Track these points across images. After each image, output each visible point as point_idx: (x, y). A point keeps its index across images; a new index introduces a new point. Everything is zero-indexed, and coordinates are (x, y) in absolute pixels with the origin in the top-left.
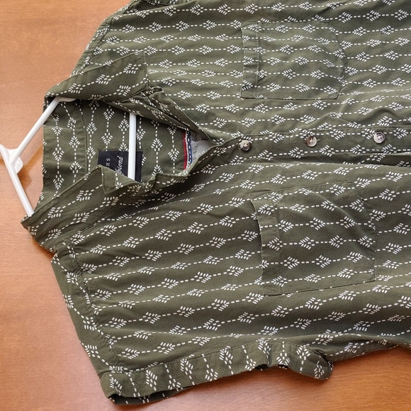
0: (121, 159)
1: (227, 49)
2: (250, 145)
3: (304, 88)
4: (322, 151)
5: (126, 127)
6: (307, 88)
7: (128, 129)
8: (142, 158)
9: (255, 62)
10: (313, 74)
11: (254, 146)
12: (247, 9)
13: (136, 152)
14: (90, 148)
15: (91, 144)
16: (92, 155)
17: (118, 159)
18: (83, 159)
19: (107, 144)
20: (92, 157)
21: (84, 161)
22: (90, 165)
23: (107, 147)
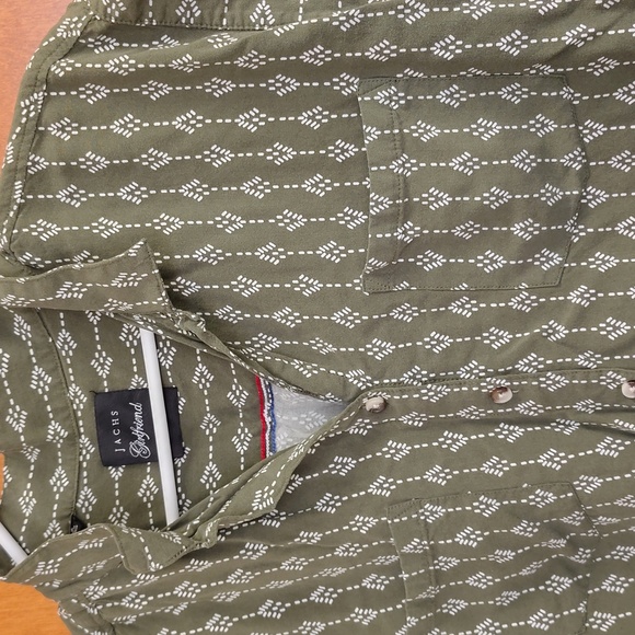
0: (138, 407)
1: (329, 152)
2: (386, 404)
3: (493, 261)
4: (521, 408)
5: (134, 338)
6: (501, 262)
7: (139, 341)
8: (177, 399)
9: (394, 205)
10: (517, 229)
11: (392, 404)
12: (371, 54)
13: (164, 389)
14: (73, 388)
15: (72, 378)
16: (81, 401)
17: (133, 410)
18: (66, 414)
19: (105, 377)
20: (82, 406)
21: (68, 417)
22: (81, 423)
23: (105, 384)
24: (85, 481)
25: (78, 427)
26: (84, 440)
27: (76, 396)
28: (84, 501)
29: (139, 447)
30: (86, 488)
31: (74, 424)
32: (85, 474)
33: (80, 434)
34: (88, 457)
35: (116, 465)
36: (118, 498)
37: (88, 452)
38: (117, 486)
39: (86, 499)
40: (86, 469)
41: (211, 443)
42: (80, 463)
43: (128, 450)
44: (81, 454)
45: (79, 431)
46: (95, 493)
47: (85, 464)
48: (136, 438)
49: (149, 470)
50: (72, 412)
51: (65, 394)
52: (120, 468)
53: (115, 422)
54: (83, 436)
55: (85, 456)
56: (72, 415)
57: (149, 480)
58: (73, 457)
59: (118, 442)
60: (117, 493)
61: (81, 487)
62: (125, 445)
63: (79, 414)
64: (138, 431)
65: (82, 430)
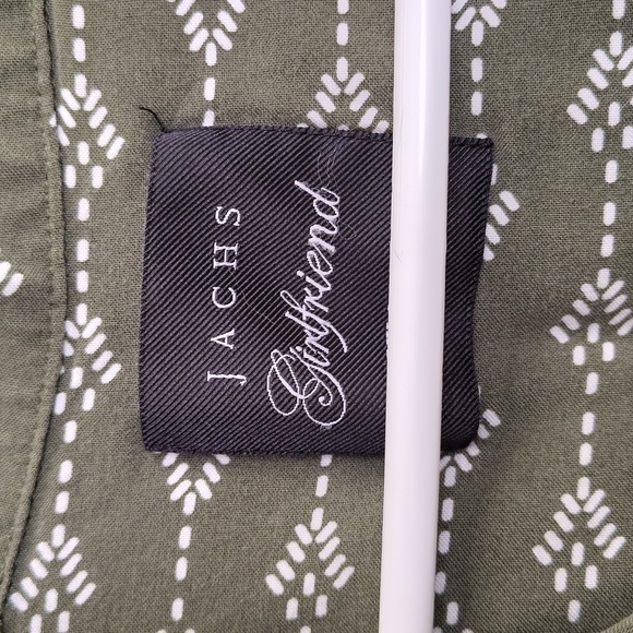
15: (79, 50)
16: (97, 154)
17: (305, 213)
18: (26, 200)
19: (211, 58)
20: (97, 178)
21: (36, 215)
22: (83, 250)
23: (210, 89)
24: (62, 503)
25: (68, 262)
26: (86, 326)
27: (83, 131)
28: (43, 586)
29: (304, 374)
30: (59, 532)
31: (56, 252)
32: (66, 471)
33: (71, 298)
34: (89, 401)
35: (195, 453)
36: (185, 588)
37: (91, 378)
38: (185, 537)
39: (55, 579)
40: (72, 451)
41: (592, 403)
42: (53, 424)
43: (257, 380)
44: (60, 383)
45: (70, 283)
46: (92, 561)
47: (70, 431)
48: (297, 336)
49: (322, 486)
50: (53, 196)
51: (38, 115)
52: (210, 469)
53: (224, 255)
54: (82, 311)
55: (75, 398)
56: (53, 210)
57: (320, 531)
58: (28, 392)
59: (224, 339)
60: (181, 569)
61: (40, 525)
62: (251, 356)
63: (83, 210)
64: (307, 310)
65: (82, 282)
